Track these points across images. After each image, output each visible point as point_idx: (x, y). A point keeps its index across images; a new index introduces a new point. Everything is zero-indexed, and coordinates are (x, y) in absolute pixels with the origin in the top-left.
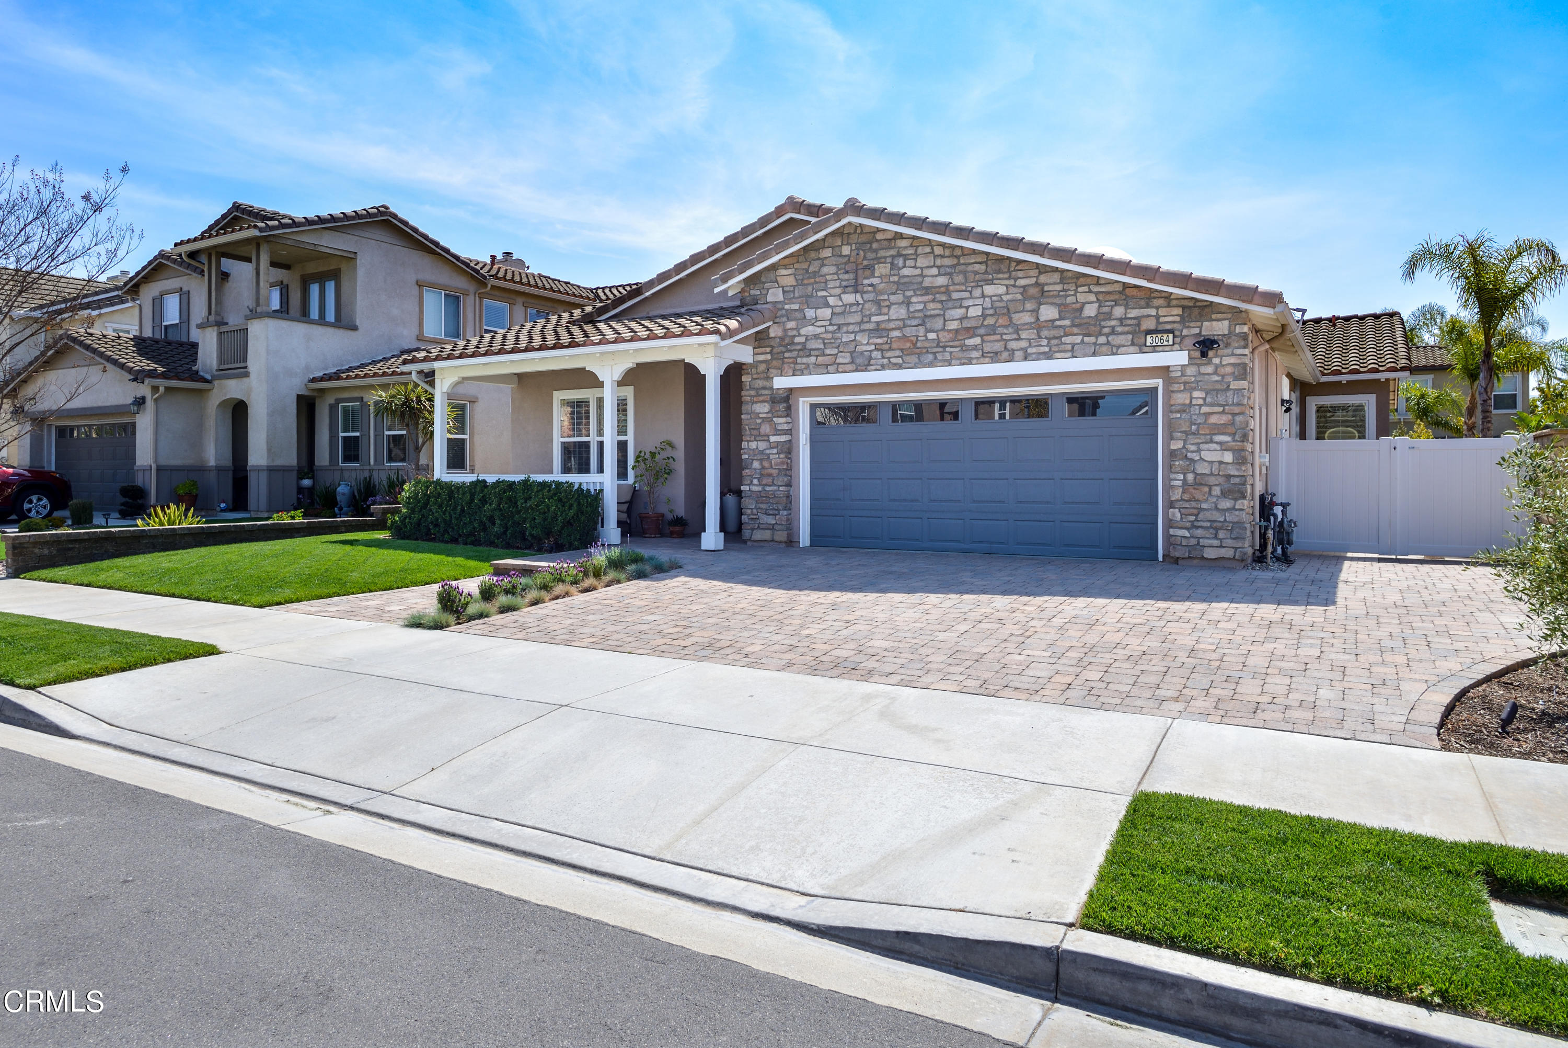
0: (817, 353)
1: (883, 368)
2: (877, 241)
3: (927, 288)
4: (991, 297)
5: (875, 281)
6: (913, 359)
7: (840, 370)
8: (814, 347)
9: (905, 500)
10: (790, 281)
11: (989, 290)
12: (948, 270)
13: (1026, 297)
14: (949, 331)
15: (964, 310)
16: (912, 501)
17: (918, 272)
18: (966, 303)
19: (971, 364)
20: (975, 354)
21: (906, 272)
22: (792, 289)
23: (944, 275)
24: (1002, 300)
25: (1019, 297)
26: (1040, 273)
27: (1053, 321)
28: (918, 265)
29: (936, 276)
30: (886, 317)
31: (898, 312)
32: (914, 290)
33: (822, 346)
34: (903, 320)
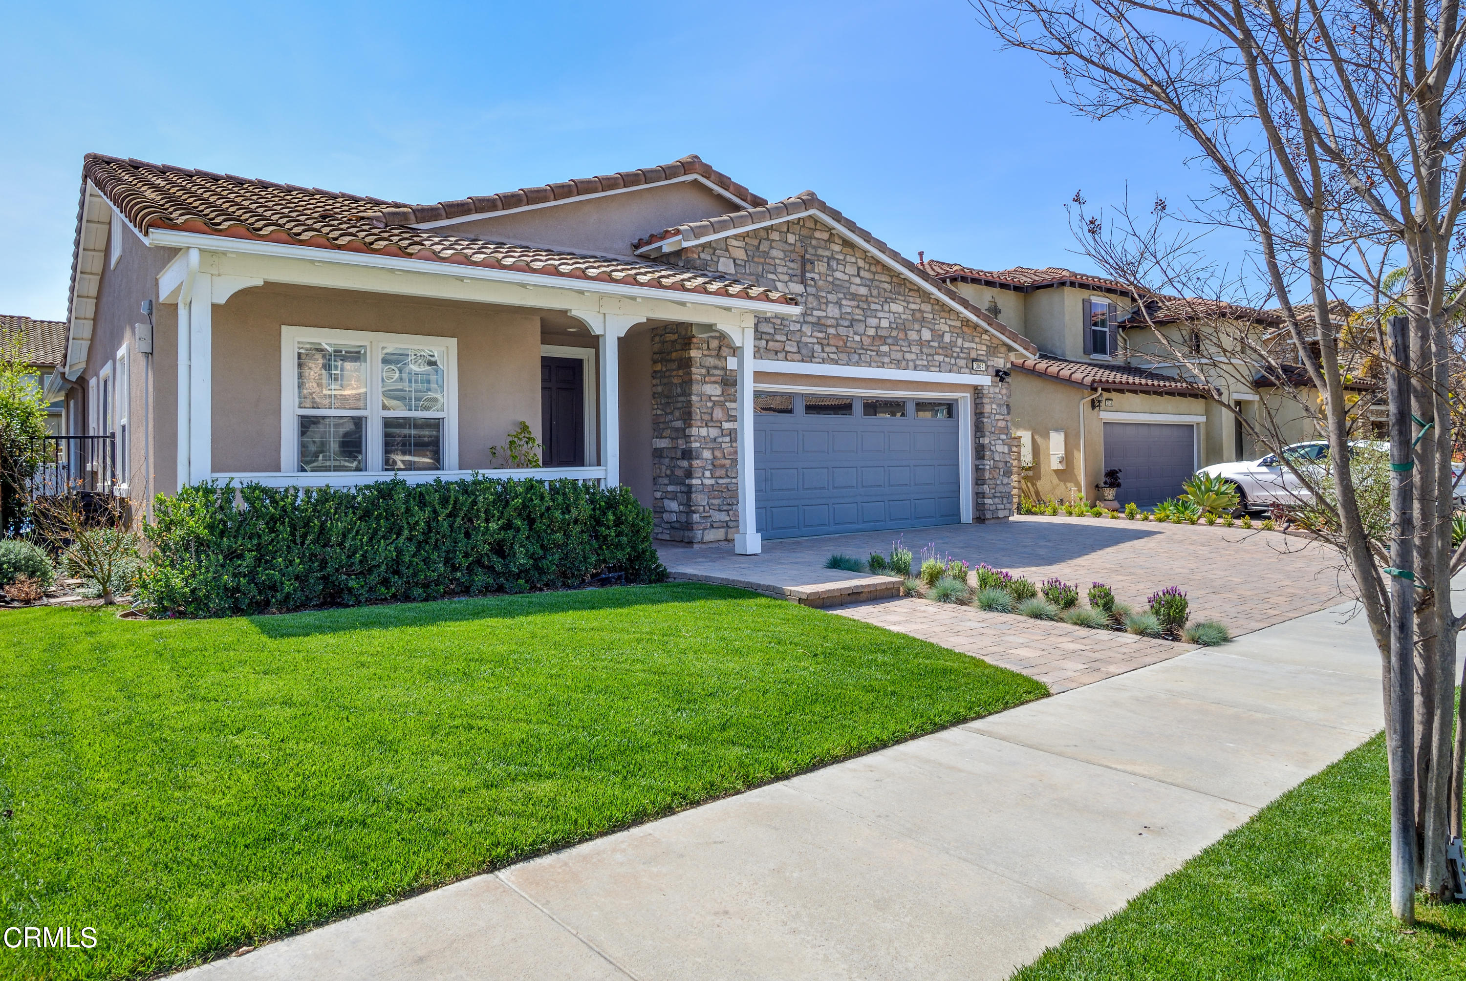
0: (768, 337)
1: (824, 361)
2: (815, 238)
3: (852, 294)
4: (894, 313)
5: (817, 277)
6: (844, 356)
7: (789, 358)
8: (765, 331)
9: (816, 488)
10: (740, 254)
11: (895, 307)
12: (868, 283)
13: (914, 320)
14: (869, 336)
15: (877, 320)
16: (820, 488)
17: (846, 278)
18: (880, 314)
19: (883, 367)
20: (887, 360)
21: (838, 275)
22: (743, 263)
23: (865, 286)
24: (900, 318)
25: (911, 318)
26: (923, 302)
27: (929, 342)
28: (847, 271)
29: (859, 285)
30: (824, 314)
31: (833, 311)
32: (844, 294)
33: (772, 331)
34: (836, 319)
